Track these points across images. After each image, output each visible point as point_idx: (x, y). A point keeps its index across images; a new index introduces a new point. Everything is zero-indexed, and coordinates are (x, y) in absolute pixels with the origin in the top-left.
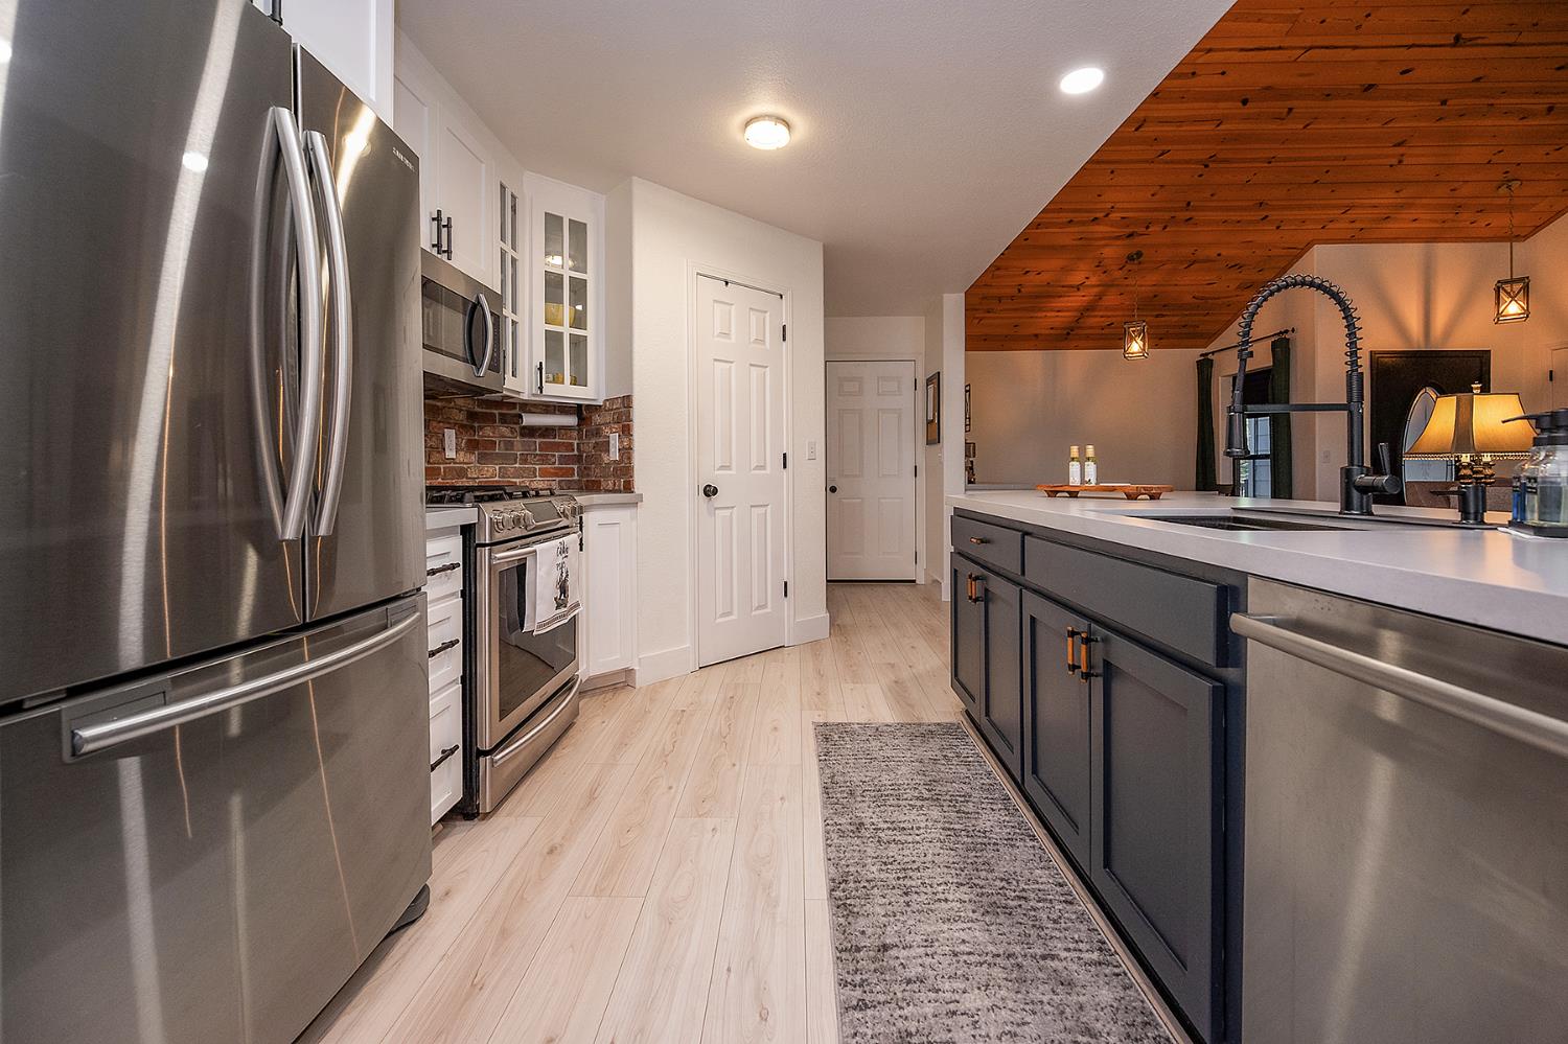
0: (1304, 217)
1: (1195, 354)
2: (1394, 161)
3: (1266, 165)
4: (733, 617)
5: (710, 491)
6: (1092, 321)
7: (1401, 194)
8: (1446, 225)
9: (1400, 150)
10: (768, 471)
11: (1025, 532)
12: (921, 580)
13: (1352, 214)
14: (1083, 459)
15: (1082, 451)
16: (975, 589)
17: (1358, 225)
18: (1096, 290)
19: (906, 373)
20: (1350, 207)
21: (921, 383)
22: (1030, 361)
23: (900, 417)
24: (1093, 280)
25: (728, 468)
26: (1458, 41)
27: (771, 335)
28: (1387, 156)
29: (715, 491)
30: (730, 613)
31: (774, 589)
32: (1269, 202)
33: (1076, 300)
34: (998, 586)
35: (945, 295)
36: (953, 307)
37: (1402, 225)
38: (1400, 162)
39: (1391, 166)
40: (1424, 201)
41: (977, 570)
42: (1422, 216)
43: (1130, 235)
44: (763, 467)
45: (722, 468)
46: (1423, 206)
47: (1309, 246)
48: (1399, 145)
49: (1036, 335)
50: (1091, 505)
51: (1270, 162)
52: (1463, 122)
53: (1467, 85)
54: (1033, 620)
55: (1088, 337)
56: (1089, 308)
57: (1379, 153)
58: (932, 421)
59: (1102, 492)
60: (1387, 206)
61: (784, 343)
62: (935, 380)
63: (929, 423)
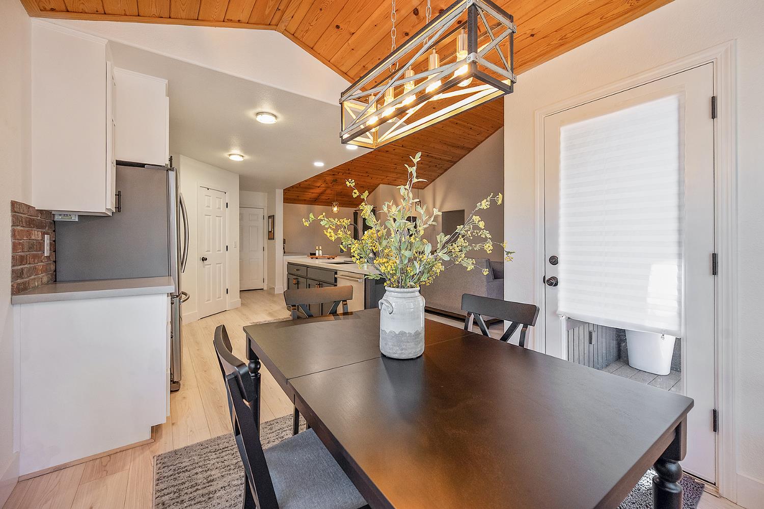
0: (377, 176)
1: (353, 210)
4: (211, 301)
5: (204, 259)
6: (323, 197)
7: (397, 175)
9: (396, 166)
10: (222, 252)
11: (307, 267)
12: (265, 288)
13: (388, 178)
14: (319, 250)
15: (319, 248)
16: (295, 281)
18: (324, 188)
19: (260, 213)
21: (266, 217)
22: (302, 207)
23: (257, 228)
24: (323, 185)
25: (209, 251)
26: (402, 146)
27: (223, 205)
29: (206, 259)
30: (210, 300)
31: (223, 291)
33: (318, 191)
34: (301, 280)
35: (277, 190)
36: (279, 195)
41: (295, 277)
43: (333, 175)
44: (220, 251)
45: (207, 251)
47: (379, 184)
49: (305, 200)
50: (321, 260)
54: (309, 285)
55: (321, 202)
56: (322, 193)
58: (271, 232)
59: (323, 258)
61: (227, 209)
62: (272, 217)
63: (269, 232)
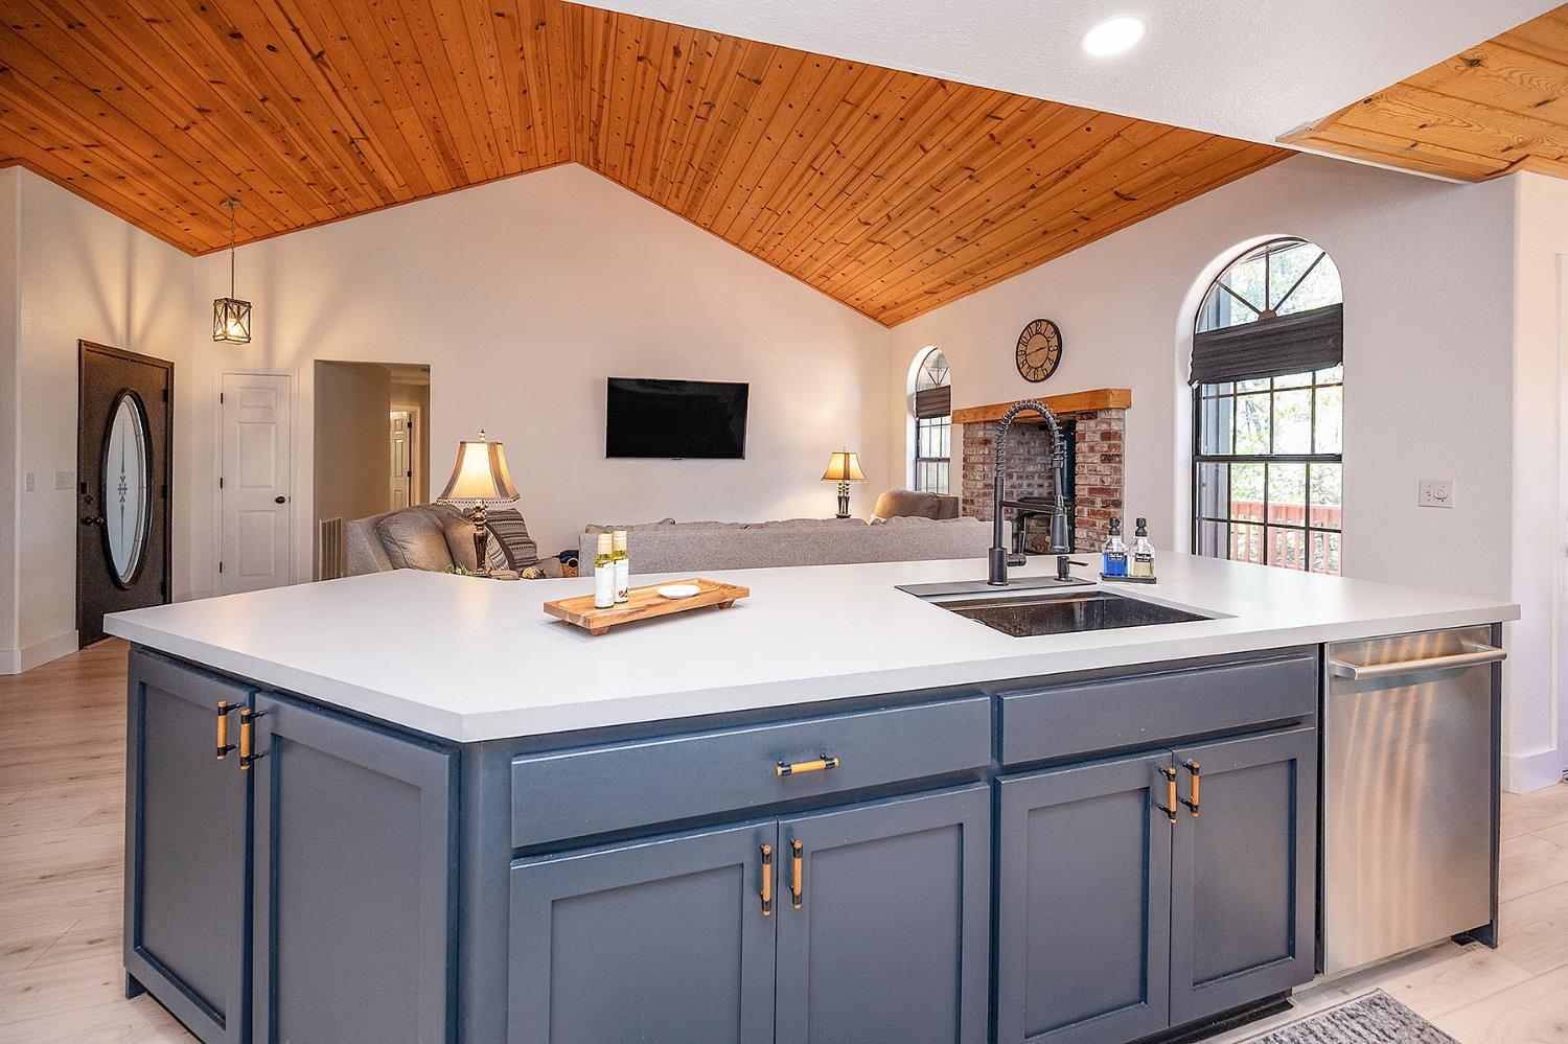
0: (39, 123)
2: (183, 124)
3: (64, 27)
7: (157, 162)
8: (161, 214)
9: (195, 115)
13: (94, 152)
17: (86, 168)
20: (99, 144)
26: (319, 56)
28: (181, 113)
32: (17, 76)
37: (126, 193)
38: (188, 128)
39: (177, 126)
40: (167, 180)
42: (150, 194)
46: (162, 184)
48: (201, 110)
51: (71, 27)
52: (258, 128)
53: (284, 95)
57: (179, 104)
60: (134, 165)
